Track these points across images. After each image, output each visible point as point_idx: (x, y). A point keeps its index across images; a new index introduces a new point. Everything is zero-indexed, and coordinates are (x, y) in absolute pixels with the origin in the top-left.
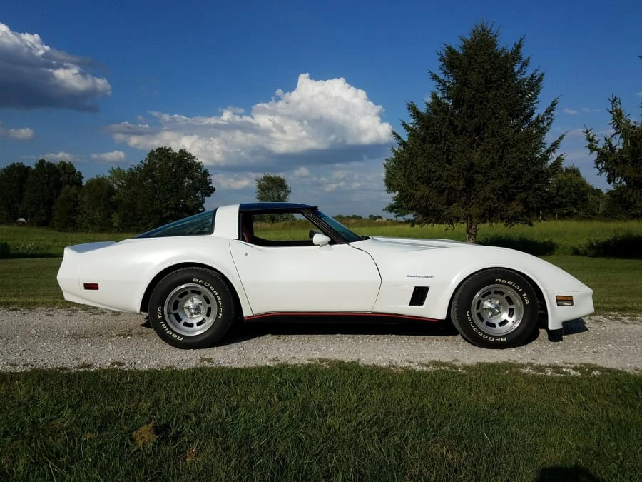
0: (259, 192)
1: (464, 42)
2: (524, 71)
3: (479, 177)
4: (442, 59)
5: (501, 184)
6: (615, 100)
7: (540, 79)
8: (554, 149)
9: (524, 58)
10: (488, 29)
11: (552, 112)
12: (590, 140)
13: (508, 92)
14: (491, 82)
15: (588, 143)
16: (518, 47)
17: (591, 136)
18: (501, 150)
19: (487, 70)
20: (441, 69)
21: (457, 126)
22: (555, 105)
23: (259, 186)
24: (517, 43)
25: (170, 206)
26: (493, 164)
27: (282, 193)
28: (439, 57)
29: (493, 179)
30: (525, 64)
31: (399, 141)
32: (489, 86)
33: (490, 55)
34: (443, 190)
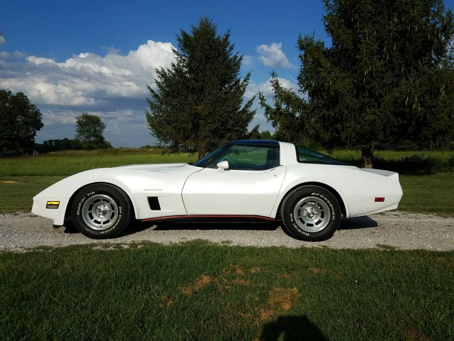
0: (78, 126)
1: (194, 29)
2: (231, 53)
3: (202, 122)
4: (179, 40)
5: (215, 126)
6: (274, 74)
7: (241, 59)
8: (250, 105)
9: (231, 44)
10: (209, 22)
11: (248, 81)
12: (260, 99)
13: (218, 66)
14: (209, 58)
15: (260, 101)
16: (227, 36)
17: (262, 96)
18: (214, 104)
19: (207, 50)
20: (179, 46)
21: (189, 86)
22: (249, 76)
23: (78, 122)
24: (226, 33)
25: (5, 137)
26: (210, 113)
27: (98, 128)
28: (177, 38)
29: (210, 123)
30: (231, 48)
31: (153, 94)
32: (208, 61)
33: (209, 40)
34: (180, 130)
